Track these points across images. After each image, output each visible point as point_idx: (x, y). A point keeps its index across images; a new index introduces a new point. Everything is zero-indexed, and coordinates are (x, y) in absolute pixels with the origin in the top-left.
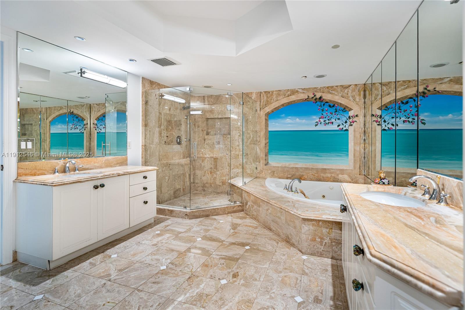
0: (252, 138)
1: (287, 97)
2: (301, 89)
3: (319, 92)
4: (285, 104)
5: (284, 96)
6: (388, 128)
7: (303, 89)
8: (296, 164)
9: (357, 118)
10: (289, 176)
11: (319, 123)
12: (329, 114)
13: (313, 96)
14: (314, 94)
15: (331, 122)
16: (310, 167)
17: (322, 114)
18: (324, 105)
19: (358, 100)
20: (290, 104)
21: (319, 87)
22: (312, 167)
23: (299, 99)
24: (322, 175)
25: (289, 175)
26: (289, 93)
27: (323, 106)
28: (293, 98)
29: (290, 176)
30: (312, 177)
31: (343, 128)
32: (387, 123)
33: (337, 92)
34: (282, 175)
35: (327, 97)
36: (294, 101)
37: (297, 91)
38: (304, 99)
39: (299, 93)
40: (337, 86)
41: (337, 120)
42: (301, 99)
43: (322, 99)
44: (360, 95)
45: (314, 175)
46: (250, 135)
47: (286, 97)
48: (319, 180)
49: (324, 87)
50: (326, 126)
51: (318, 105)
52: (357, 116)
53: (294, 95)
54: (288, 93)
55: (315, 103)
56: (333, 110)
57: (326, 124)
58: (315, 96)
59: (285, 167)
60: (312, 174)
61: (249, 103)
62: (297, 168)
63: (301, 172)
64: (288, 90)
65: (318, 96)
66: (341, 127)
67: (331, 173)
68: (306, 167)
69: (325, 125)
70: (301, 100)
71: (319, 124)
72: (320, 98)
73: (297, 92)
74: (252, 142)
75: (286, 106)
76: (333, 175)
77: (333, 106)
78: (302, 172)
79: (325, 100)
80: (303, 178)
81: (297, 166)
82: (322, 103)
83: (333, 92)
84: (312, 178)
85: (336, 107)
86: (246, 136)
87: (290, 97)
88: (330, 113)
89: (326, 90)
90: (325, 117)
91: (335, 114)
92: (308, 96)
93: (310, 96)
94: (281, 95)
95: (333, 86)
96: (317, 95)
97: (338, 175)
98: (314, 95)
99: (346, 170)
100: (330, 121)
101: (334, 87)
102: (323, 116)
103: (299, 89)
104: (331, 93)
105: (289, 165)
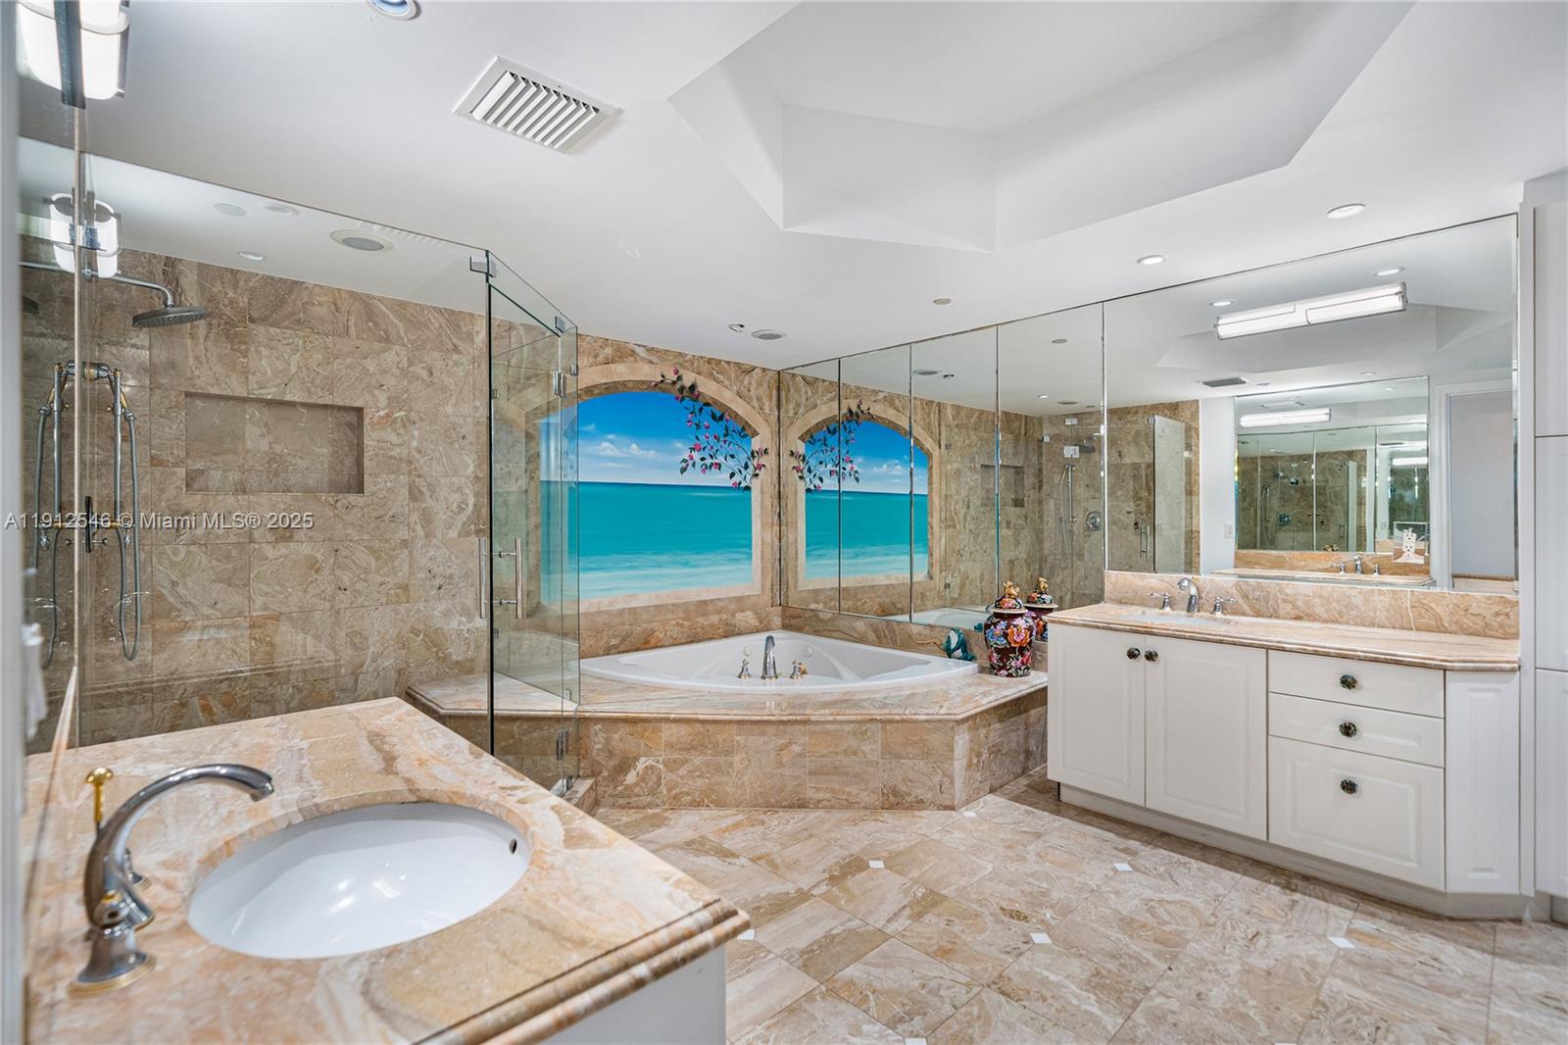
0: (471, 507)
1: (603, 366)
2: (644, 346)
3: (688, 369)
4: (595, 386)
5: (591, 360)
6: (815, 486)
7: (651, 350)
8: (632, 596)
9: (765, 456)
10: (613, 642)
11: (691, 462)
12: (712, 440)
13: (675, 378)
14: (676, 372)
15: (716, 464)
16: (670, 602)
17: (697, 438)
18: (701, 410)
19: (768, 412)
20: (612, 389)
21: (690, 353)
22: (675, 601)
23: (638, 379)
24: (700, 620)
25: (614, 637)
26: (608, 351)
27: (698, 413)
28: (621, 372)
29: (618, 642)
30: (675, 631)
31: (740, 483)
32: (813, 474)
33: (729, 379)
34: (592, 642)
35: (708, 388)
36: (624, 384)
37: (633, 353)
38: (653, 384)
39: (638, 358)
40: (728, 363)
41: (728, 457)
42: (644, 379)
43: (696, 393)
44: (771, 400)
45: (682, 626)
46: (462, 493)
47: (601, 364)
48: (693, 639)
49: (701, 357)
50: (706, 474)
51: (686, 408)
52: (766, 452)
53: (624, 362)
54: (606, 351)
55: (681, 401)
56: (718, 428)
57: (705, 468)
58: (680, 378)
59: (599, 612)
60: (677, 624)
61: (456, 357)
62: (632, 611)
63: (647, 622)
64: (607, 340)
65: (688, 379)
66: (737, 478)
67: (718, 612)
68: (658, 603)
69: (704, 471)
70: (643, 382)
71: (690, 466)
72: (693, 387)
73: (631, 355)
74: (473, 527)
75: (600, 394)
76: (724, 617)
77: (721, 418)
78: (650, 622)
79: (704, 397)
80: (653, 641)
81: (634, 604)
82: (696, 404)
83: (721, 377)
84: (675, 636)
85: (727, 420)
86: (446, 498)
87: (611, 365)
88: (715, 437)
89: (705, 368)
90: (704, 449)
91: (725, 442)
92: (663, 376)
93: (667, 377)
94: (584, 352)
95: (720, 361)
96: (684, 377)
97: (733, 615)
98: (676, 376)
99: (748, 596)
100: (714, 461)
101: (723, 363)
102: (698, 443)
103: (639, 346)
104: (715, 379)
105: (611, 603)
